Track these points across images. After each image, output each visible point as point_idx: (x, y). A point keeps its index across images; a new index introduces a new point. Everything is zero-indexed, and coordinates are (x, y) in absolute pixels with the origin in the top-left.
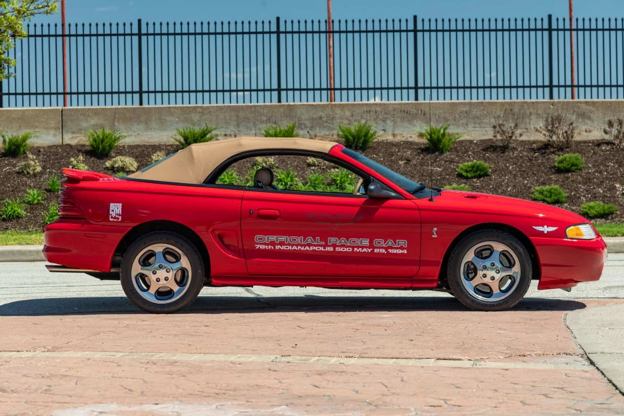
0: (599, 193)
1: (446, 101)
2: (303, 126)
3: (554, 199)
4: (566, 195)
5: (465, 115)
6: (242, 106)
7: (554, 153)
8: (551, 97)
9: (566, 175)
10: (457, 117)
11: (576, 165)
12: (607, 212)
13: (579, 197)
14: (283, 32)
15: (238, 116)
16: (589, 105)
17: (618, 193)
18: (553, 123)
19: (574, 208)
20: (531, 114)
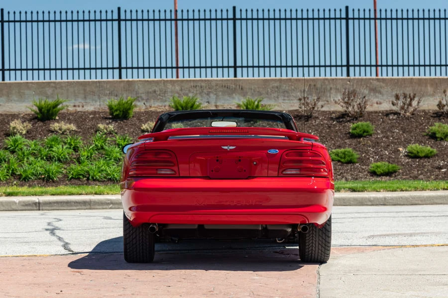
0: (386, 154)
1: (260, 78)
2: (140, 100)
3: (348, 160)
4: (358, 156)
5: (276, 90)
6: (89, 82)
7: (349, 121)
8: (348, 75)
9: (359, 140)
10: (269, 91)
11: (367, 132)
12: (391, 171)
13: (368, 159)
14: (123, 20)
15: (85, 90)
16: (380, 82)
17: (401, 154)
18: (349, 96)
19: (364, 167)
20: (331, 89)
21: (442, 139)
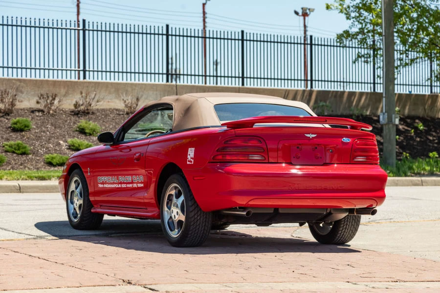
3: (22, 152)
4: (30, 148)
13: (38, 151)
19: (38, 158)
21: (90, 135)
